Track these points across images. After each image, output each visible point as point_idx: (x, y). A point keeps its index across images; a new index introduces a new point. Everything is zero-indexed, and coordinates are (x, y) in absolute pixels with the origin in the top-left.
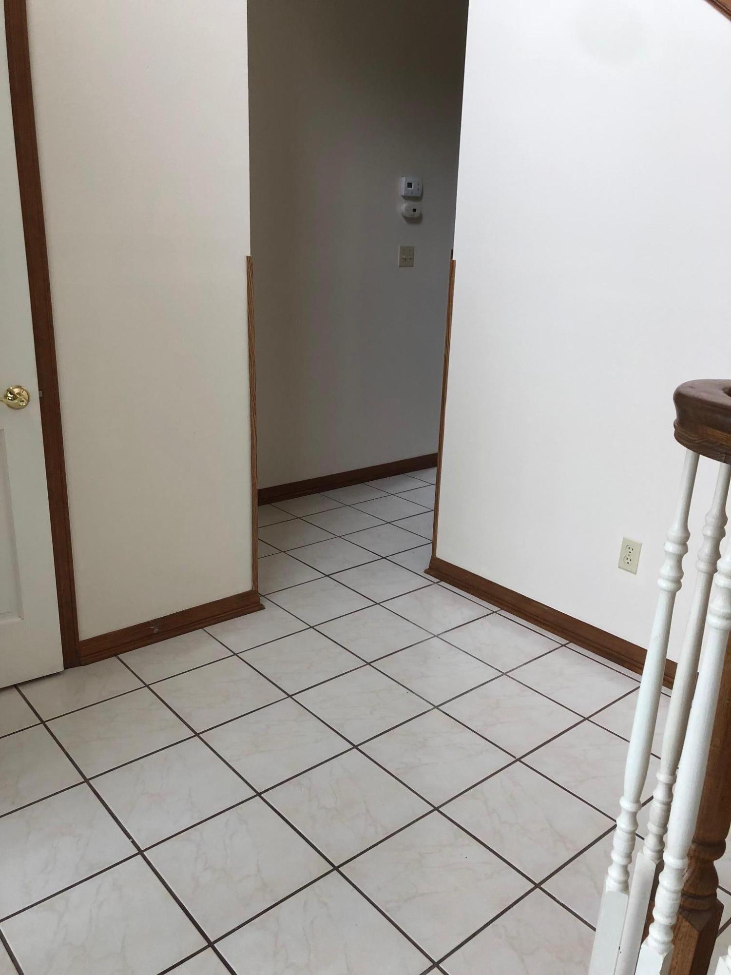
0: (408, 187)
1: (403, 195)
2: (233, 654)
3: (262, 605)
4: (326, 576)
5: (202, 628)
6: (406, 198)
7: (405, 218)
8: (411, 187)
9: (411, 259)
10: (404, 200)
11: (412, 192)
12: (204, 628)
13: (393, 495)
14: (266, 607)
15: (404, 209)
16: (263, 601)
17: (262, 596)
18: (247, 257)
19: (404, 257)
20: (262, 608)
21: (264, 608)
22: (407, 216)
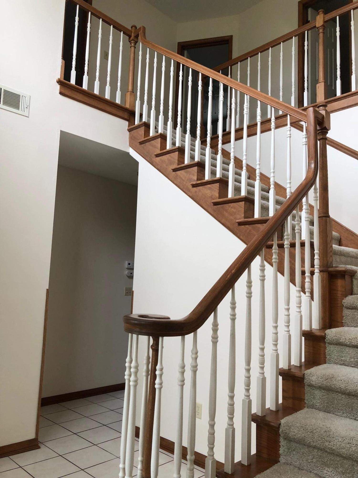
0: (129, 265)
1: (127, 267)
2: (19, 467)
3: (39, 446)
4: (75, 434)
5: (8, 456)
6: (128, 269)
7: (127, 276)
8: (130, 265)
9: (130, 292)
10: (127, 269)
11: (130, 267)
12: (9, 457)
13: (118, 398)
14: (41, 447)
15: (127, 273)
16: (40, 445)
17: (40, 443)
18: (47, 289)
19: (127, 292)
20: (39, 448)
21: (40, 448)
22: (128, 275)
